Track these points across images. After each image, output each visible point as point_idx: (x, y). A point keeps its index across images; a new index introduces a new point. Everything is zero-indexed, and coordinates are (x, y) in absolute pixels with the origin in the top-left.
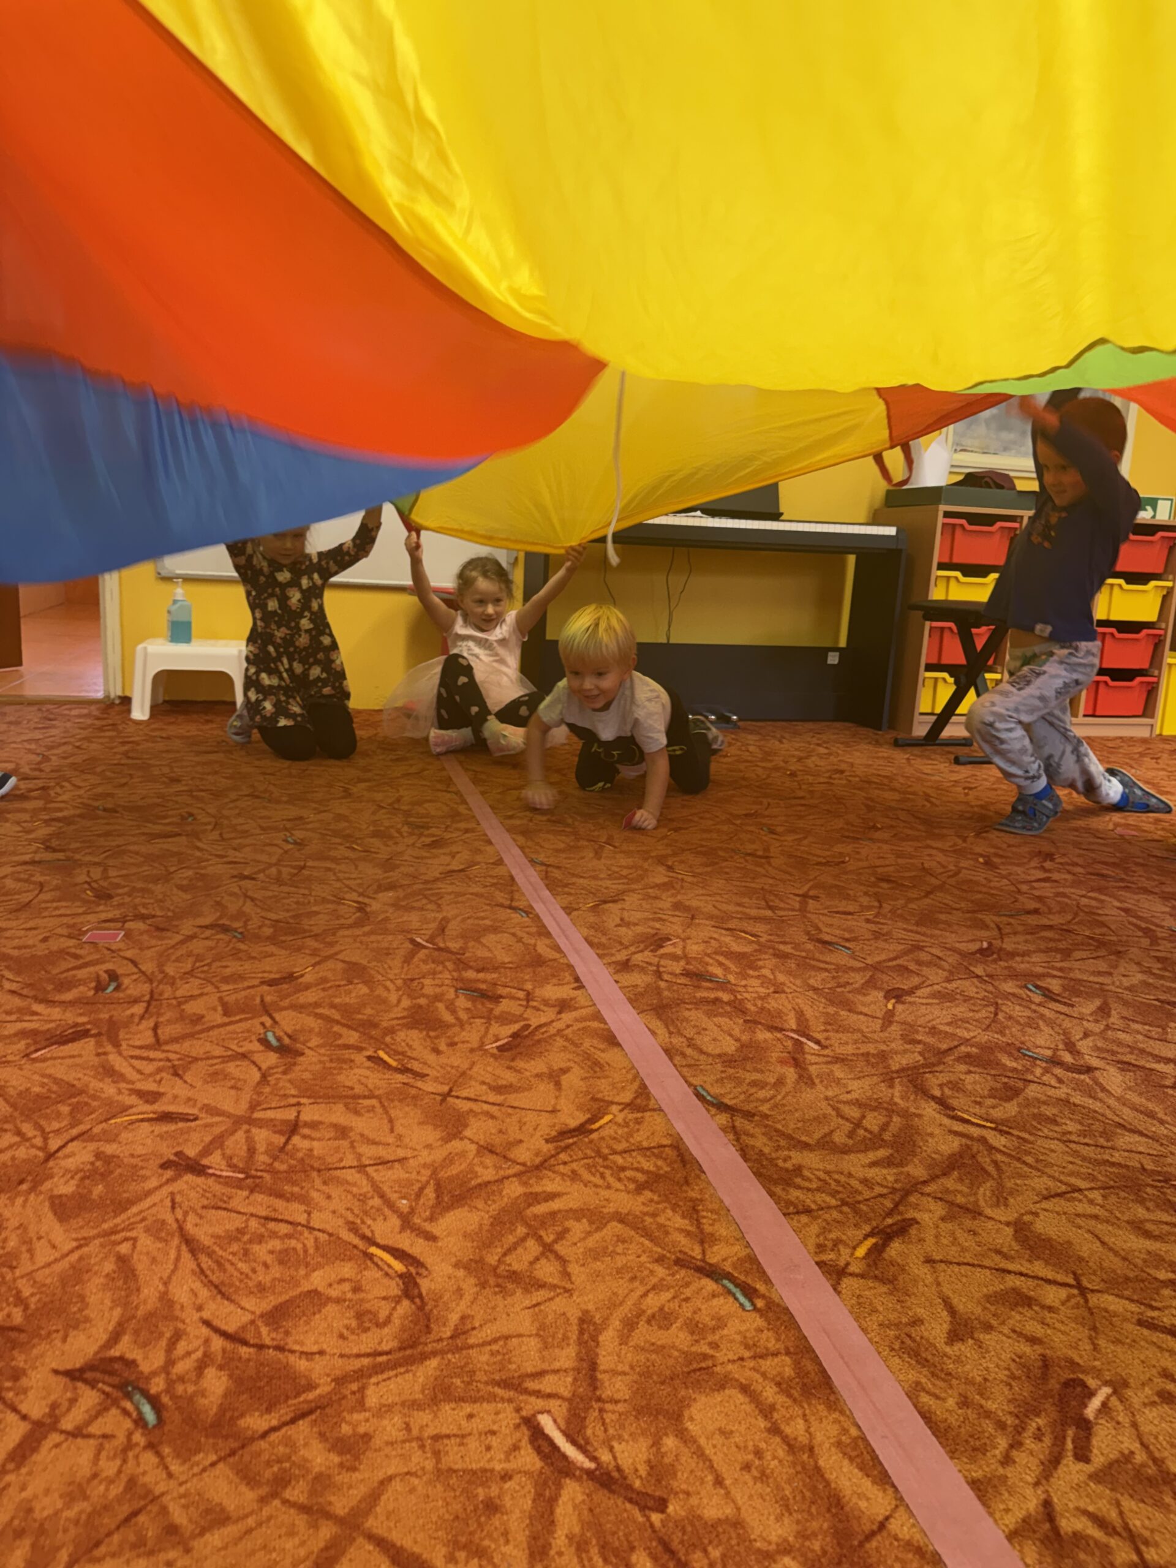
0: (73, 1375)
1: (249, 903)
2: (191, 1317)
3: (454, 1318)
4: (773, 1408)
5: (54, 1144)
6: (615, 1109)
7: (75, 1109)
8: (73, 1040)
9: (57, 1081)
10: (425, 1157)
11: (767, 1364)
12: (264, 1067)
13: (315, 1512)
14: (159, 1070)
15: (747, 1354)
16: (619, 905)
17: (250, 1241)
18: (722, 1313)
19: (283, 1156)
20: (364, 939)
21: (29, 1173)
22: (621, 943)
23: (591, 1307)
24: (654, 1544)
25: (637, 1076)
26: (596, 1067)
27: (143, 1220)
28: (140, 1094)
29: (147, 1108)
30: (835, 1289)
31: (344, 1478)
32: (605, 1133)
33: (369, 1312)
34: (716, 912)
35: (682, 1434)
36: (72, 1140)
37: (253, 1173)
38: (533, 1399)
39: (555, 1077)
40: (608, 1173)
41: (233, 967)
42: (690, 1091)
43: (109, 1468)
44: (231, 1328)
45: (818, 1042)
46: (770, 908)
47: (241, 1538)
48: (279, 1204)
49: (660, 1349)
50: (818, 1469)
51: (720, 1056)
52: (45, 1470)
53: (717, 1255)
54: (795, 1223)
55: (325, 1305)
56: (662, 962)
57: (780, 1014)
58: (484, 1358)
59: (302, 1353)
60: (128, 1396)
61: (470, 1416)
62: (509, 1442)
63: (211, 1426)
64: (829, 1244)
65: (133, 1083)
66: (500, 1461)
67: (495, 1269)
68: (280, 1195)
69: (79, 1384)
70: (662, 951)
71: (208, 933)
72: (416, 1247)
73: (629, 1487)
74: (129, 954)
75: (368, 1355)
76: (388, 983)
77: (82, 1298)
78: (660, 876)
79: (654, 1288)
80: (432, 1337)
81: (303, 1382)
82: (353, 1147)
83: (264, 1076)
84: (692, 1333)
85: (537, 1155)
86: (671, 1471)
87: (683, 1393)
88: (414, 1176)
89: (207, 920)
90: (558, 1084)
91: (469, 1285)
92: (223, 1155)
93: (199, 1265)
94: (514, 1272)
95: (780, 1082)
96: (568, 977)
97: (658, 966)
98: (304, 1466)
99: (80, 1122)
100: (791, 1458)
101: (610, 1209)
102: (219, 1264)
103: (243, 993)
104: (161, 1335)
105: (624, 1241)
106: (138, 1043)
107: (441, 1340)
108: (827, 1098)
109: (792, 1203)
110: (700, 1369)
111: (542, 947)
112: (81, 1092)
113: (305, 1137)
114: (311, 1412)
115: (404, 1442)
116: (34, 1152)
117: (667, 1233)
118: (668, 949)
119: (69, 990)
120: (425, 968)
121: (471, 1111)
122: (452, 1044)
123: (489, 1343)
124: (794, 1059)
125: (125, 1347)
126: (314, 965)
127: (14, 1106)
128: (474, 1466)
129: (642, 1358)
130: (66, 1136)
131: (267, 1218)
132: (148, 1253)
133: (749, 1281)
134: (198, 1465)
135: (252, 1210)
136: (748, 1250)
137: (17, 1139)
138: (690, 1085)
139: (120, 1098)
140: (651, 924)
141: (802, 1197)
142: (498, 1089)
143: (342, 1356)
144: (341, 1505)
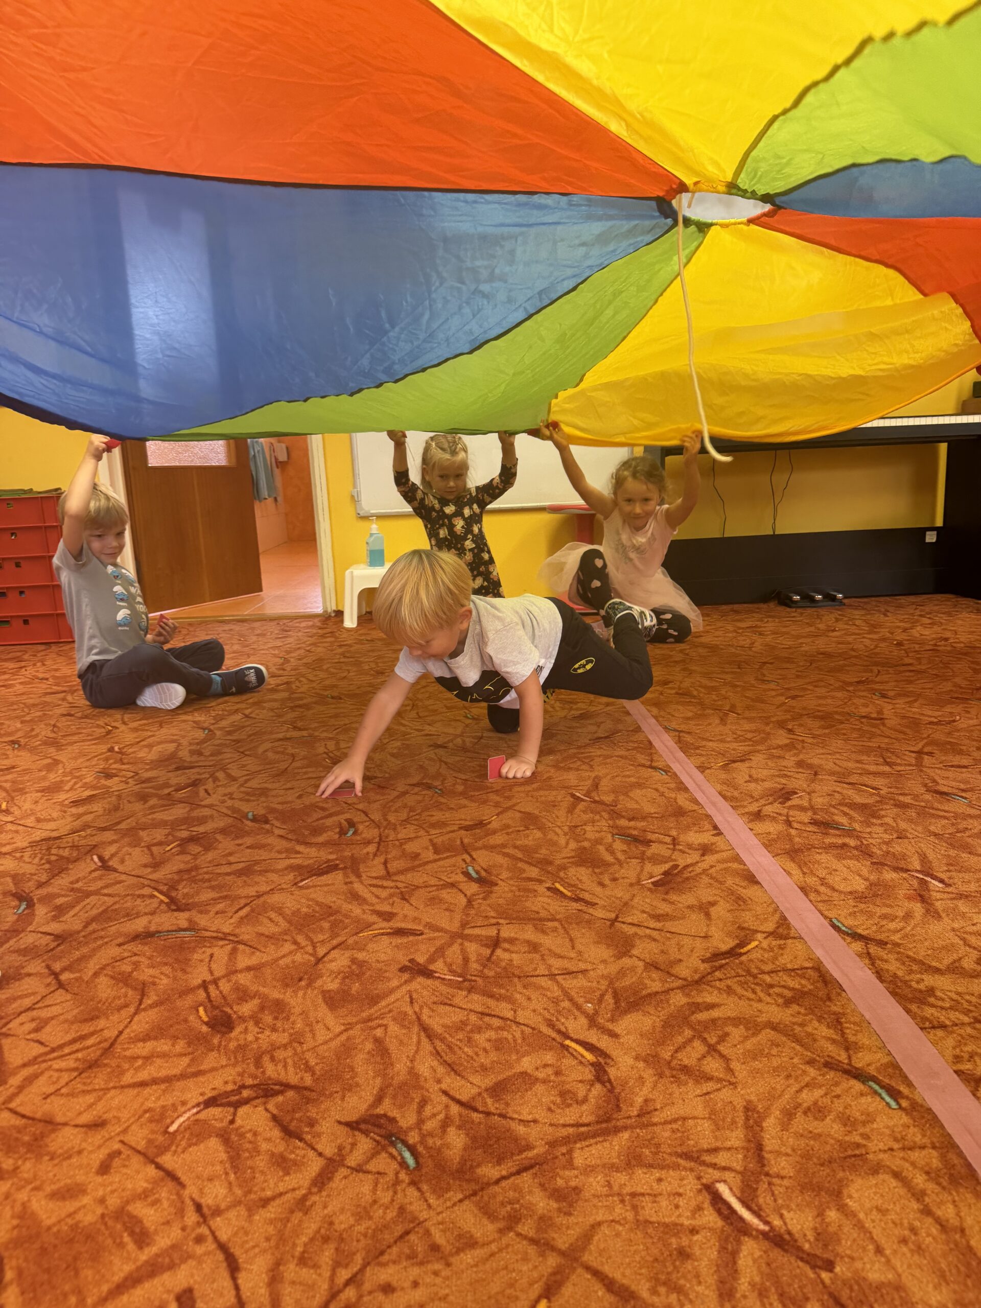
0: (353, 1126)
1: (443, 766)
2: (434, 1088)
3: (639, 1100)
4: (923, 1193)
5: (321, 951)
6: (760, 936)
7: (334, 925)
8: (327, 873)
9: (318, 903)
10: (602, 970)
11: (915, 1155)
12: (468, 893)
13: (543, 1245)
14: (391, 896)
15: (896, 1146)
16: (747, 764)
17: (472, 1031)
18: (871, 1109)
19: (489, 964)
20: (535, 794)
21: (306, 973)
22: (752, 797)
23: (753, 1098)
24: (826, 1297)
25: (777, 909)
26: (740, 901)
27: (390, 1011)
28: (380, 914)
29: (385, 924)
30: (974, 1095)
31: (561, 1220)
32: (753, 956)
33: (569, 1091)
34: (837, 769)
35: (842, 1208)
36: (334, 948)
37: (469, 977)
38: (710, 1170)
39: (705, 909)
40: (758, 989)
41: (438, 816)
42: (826, 923)
43: (385, 1197)
44: (464, 1098)
45: (942, 881)
46: (888, 764)
47: (487, 1260)
48: (491, 1002)
49: (817, 1137)
50: (970, 1248)
51: (851, 893)
52: (339, 1194)
53: (861, 1060)
54: (931, 1036)
55: (534, 1084)
56: (791, 813)
57: (904, 857)
58: (667, 1134)
59: (521, 1120)
60: (393, 1144)
61: (660, 1180)
62: (693, 1203)
63: (458, 1171)
64: (966, 1056)
65: (372, 905)
66: (687, 1217)
67: (669, 1063)
68: (492, 996)
69: (357, 1133)
70: (789, 803)
71: (416, 789)
72: (604, 1042)
73: (800, 1249)
74: (361, 806)
75: (572, 1126)
76: (557, 829)
77: (352, 1069)
78: (782, 738)
79: (807, 1085)
80: (623, 1114)
81: (523, 1143)
82: (543, 959)
83: (470, 902)
84: (845, 1125)
85: (696, 972)
86: (835, 1238)
87: (841, 1174)
88: (595, 984)
89: (415, 780)
90: (708, 915)
91: (649, 1074)
92: (445, 962)
93: (435, 1048)
94: (685, 1066)
95: (908, 916)
96: (708, 826)
97: (787, 816)
98: (530, 1207)
99: (337, 935)
100: (944, 1237)
101: (763, 1018)
102: (450, 1048)
103: (447, 836)
104: (413, 1099)
105: (778, 1046)
106: (374, 875)
107: (629, 1117)
108: (953, 930)
109: (927, 1019)
110: (855, 1156)
111: (682, 800)
112: (337, 912)
113: (505, 950)
114: (531, 1167)
115: (607, 1196)
116: (307, 957)
117: (815, 1040)
118: (795, 801)
119: (321, 834)
120: (585, 817)
121: (636, 934)
122: (615, 880)
123: (670, 1122)
124: (921, 896)
125: (386, 1107)
126: (498, 815)
127: (290, 922)
128: (667, 1220)
129: (802, 1143)
130: (328, 946)
131: (482, 1014)
132: (396, 1037)
133: (893, 1084)
134: (449, 1199)
135: (469, 1006)
136: (889, 1058)
137: (293, 947)
138: (826, 917)
139: (365, 916)
140: (778, 779)
141: (936, 1014)
142: (658, 917)
143: (551, 1125)
144: (563, 1241)
